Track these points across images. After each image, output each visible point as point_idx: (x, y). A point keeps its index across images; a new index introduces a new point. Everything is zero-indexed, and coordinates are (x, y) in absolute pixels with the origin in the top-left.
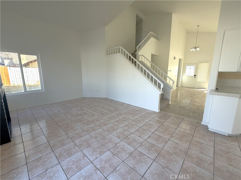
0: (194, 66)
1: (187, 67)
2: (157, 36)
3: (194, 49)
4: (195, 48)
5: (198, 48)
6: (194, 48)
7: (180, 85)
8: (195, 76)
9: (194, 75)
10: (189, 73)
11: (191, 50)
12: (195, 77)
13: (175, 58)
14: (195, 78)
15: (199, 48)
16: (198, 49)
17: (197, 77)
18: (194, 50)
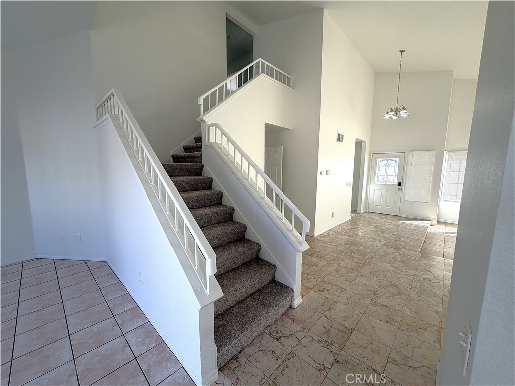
0: (395, 159)
1: (378, 161)
2: (285, 76)
3: (393, 113)
4: (397, 111)
5: (403, 109)
6: (391, 111)
7: (362, 208)
8: (400, 184)
9: (396, 184)
10: (383, 177)
11: (386, 117)
12: (400, 188)
13: (340, 138)
14: (399, 190)
15: (405, 111)
16: (404, 113)
17: (405, 189)
18: (395, 118)
